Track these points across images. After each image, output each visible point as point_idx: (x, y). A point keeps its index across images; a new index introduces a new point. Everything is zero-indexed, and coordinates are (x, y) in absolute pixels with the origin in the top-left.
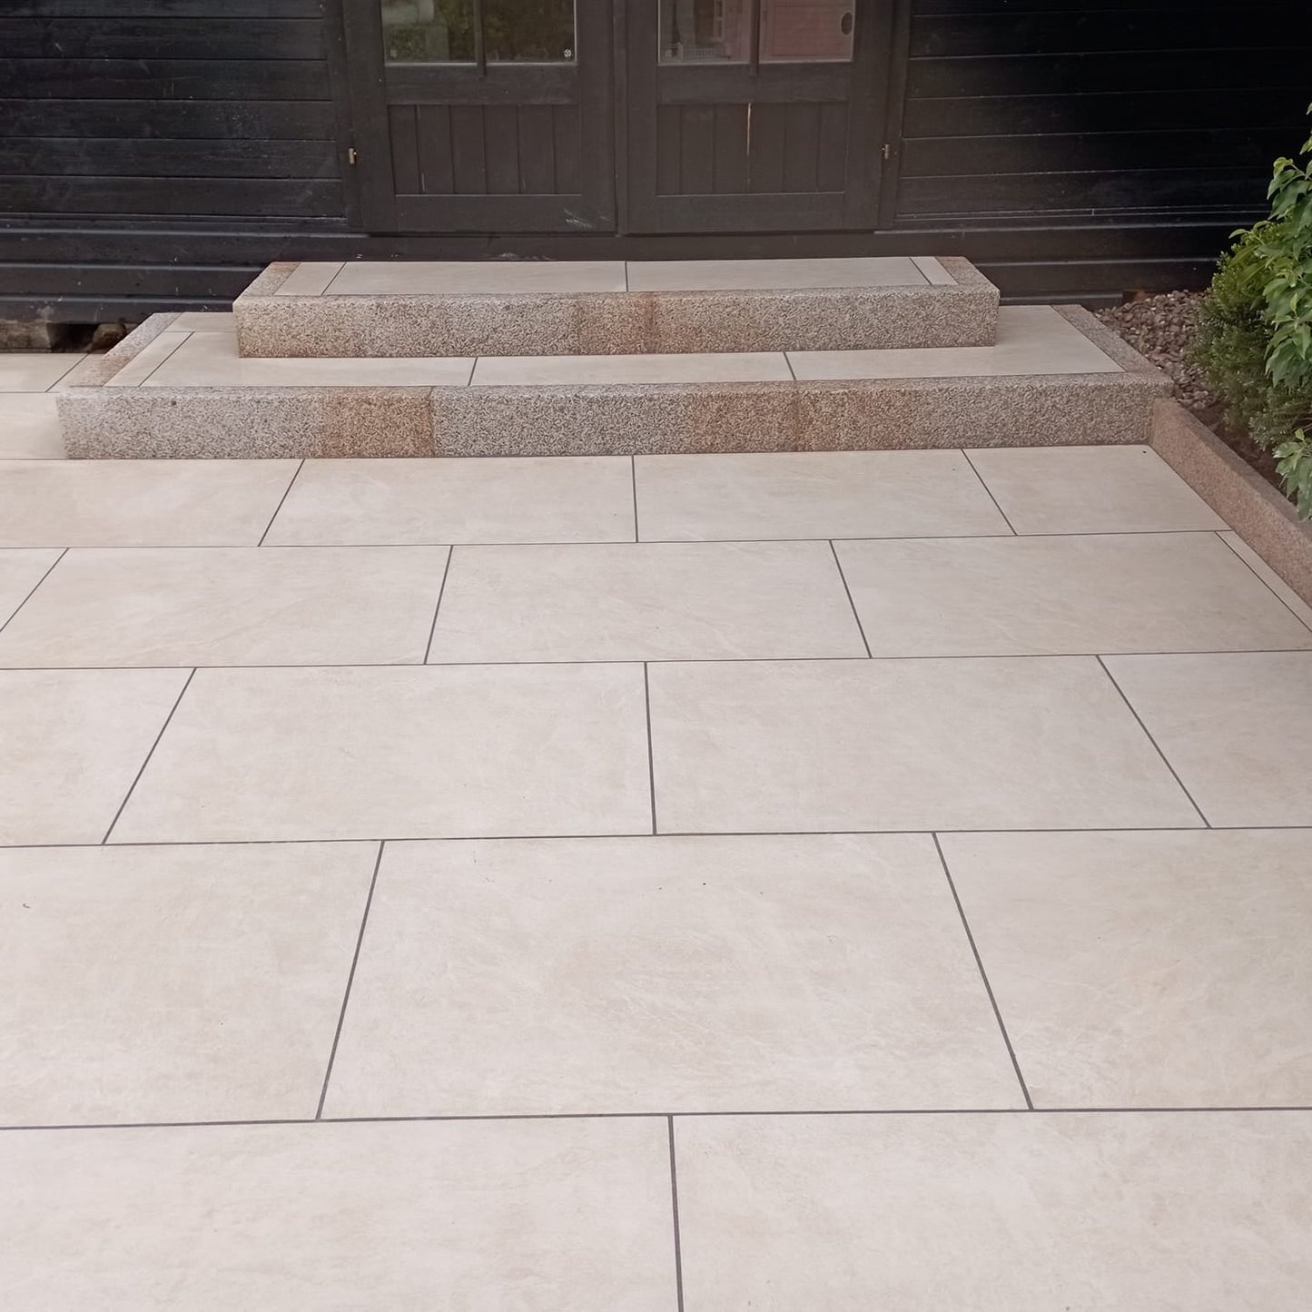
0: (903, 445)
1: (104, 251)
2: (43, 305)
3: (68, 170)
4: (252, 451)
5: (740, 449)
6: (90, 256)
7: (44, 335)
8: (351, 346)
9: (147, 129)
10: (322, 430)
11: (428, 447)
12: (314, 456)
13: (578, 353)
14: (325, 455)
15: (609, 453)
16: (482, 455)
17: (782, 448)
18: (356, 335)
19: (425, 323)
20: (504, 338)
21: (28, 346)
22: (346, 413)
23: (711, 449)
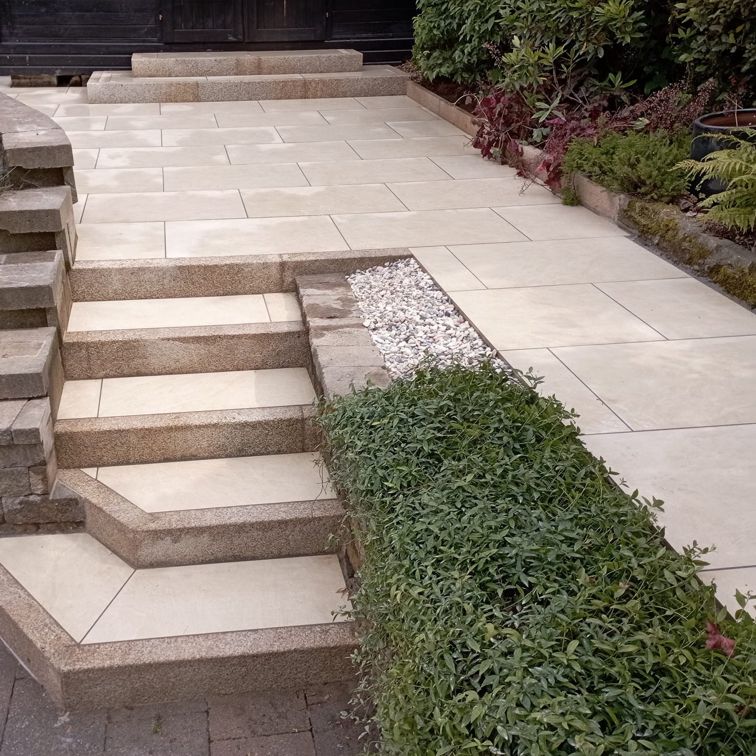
0: (336, 97)
1: (79, 50)
2: (57, 69)
3: (69, 23)
4: (144, 100)
5: (289, 98)
6: (74, 52)
7: (55, 81)
8: (167, 73)
9: (95, 10)
10: (166, 93)
11: (197, 99)
12: (163, 102)
13: (237, 75)
14: (166, 102)
15: (250, 100)
16: (213, 101)
17: (301, 98)
18: (169, 70)
19: (190, 66)
20: (214, 70)
21: (49, 85)
22: (173, 88)
23: (280, 98)
